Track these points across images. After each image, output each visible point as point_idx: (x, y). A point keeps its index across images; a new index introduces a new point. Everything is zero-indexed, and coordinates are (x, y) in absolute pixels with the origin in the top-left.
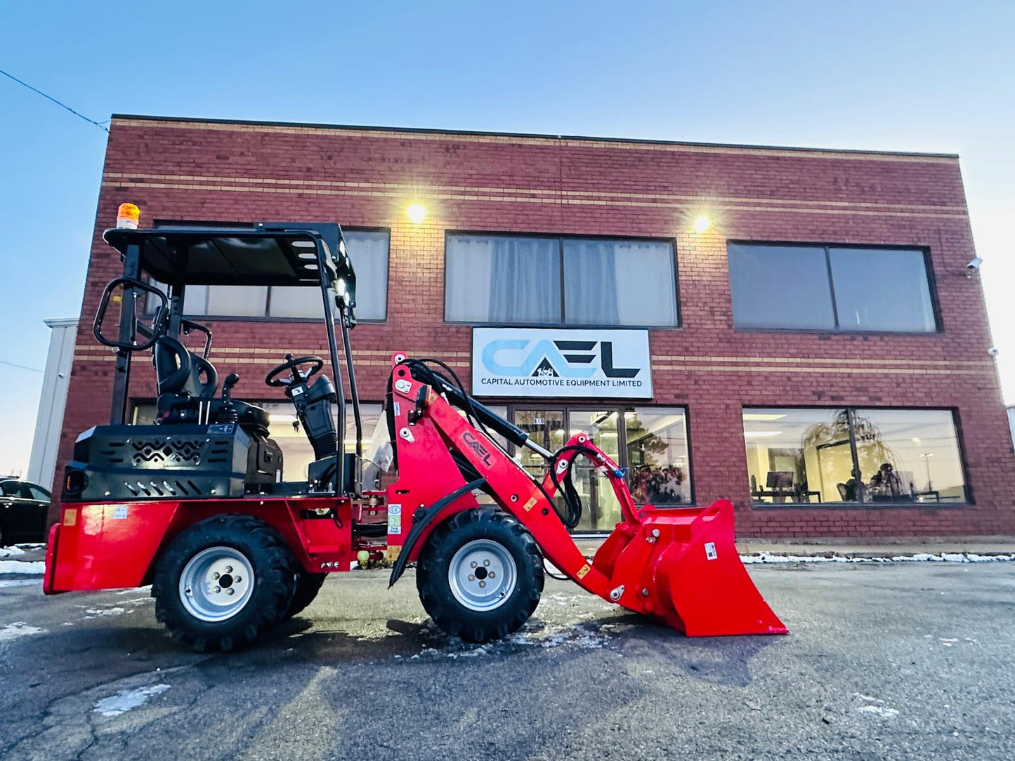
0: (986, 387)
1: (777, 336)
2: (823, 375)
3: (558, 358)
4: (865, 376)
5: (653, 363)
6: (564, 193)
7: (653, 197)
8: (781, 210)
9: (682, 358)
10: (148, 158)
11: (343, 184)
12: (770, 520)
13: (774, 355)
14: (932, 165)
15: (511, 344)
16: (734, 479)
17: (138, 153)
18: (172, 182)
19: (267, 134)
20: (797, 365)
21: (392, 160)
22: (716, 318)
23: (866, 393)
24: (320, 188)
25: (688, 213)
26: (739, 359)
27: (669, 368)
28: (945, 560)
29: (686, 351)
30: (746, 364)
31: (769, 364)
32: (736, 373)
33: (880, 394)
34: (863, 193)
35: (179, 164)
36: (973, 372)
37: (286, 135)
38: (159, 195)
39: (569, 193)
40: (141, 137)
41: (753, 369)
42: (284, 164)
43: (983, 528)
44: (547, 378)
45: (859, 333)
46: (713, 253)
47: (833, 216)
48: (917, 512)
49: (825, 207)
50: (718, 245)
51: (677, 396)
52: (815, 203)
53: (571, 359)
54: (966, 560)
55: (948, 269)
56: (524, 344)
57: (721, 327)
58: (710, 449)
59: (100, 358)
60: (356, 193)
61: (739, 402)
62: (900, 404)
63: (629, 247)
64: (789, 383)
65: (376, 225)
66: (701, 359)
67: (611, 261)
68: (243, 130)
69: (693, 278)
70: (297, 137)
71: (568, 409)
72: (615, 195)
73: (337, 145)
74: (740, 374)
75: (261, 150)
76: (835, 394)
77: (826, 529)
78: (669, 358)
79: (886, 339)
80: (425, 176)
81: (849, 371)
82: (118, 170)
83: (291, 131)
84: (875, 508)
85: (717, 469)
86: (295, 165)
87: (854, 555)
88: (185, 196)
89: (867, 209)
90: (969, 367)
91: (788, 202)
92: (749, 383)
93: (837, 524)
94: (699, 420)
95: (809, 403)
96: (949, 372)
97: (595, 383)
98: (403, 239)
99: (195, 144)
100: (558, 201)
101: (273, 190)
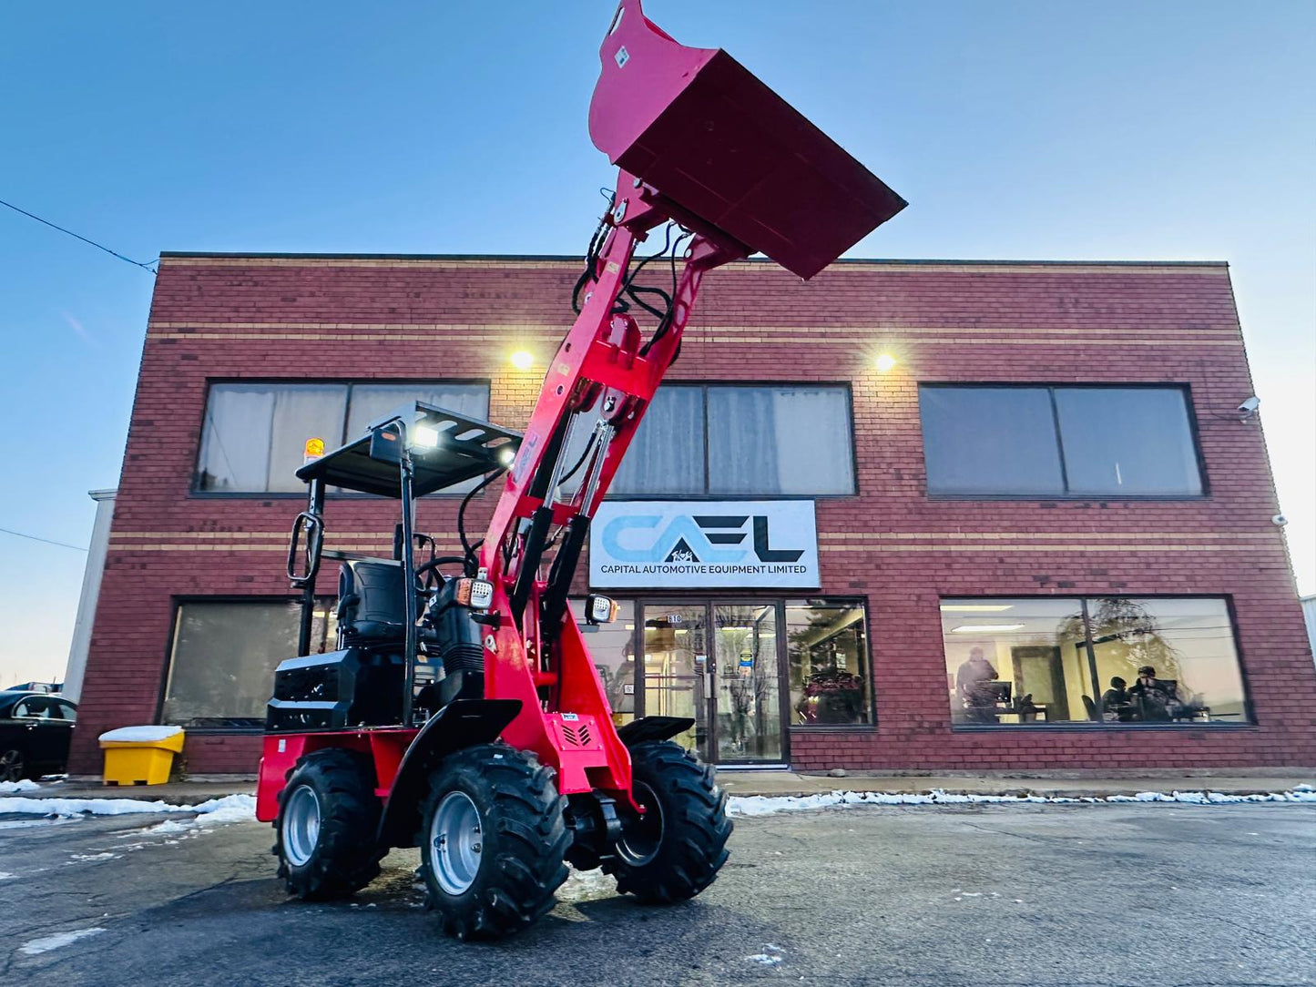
0: (1274, 567)
1: (985, 505)
2: (1046, 554)
3: (698, 538)
4: (1103, 555)
5: (820, 542)
6: (708, 329)
7: (823, 330)
8: (989, 341)
9: (860, 536)
10: (200, 303)
11: (433, 327)
12: (976, 746)
13: (981, 529)
14: (1191, 277)
15: (638, 522)
16: (928, 692)
17: (189, 298)
18: (228, 331)
19: (342, 269)
20: (1012, 542)
21: (493, 295)
22: (904, 482)
23: (1105, 578)
24: (407, 332)
25: (868, 350)
26: (935, 536)
27: (843, 548)
28: (1177, 800)
29: (866, 527)
30: (943, 542)
31: (974, 542)
32: (929, 554)
33: (1125, 579)
34: (1097, 317)
35: (236, 310)
36: (1251, 548)
37: (366, 270)
38: (214, 347)
39: (714, 329)
40: (193, 278)
41: (953, 548)
42: (362, 305)
43: (1270, 757)
44: (684, 563)
45: (1095, 499)
46: (899, 400)
47: (1059, 347)
48: (1176, 734)
49: (1047, 336)
50: (908, 389)
51: (853, 585)
52: (1035, 331)
53: (715, 539)
54: (1205, 801)
55: (1214, 412)
56: (655, 521)
57: (910, 494)
58: (895, 653)
59: (138, 548)
60: (449, 338)
61: (934, 591)
62: (1152, 591)
63: (793, 394)
64: (1000, 566)
65: (473, 376)
66: (884, 536)
67: (770, 411)
68: (314, 265)
69: (875, 432)
70: (379, 271)
71: (713, 603)
72: (773, 329)
73: (426, 280)
74: (936, 555)
75: (335, 289)
76: (1064, 579)
77: (1051, 758)
78: (842, 536)
79: (1132, 505)
80: (533, 314)
81: (1081, 548)
82: (167, 319)
83: (372, 264)
84: (1120, 731)
85: (906, 679)
86: (375, 305)
87: (1056, 794)
88: (243, 347)
89: (1104, 337)
90: (1246, 542)
91: (997, 331)
92: (949, 566)
93: (1067, 751)
94: (881, 616)
95: (1028, 592)
96: (1217, 548)
97: (746, 569)
98: (505, 392)
99: (256, 284)
100: (701, 340)
101: (349, 337)
